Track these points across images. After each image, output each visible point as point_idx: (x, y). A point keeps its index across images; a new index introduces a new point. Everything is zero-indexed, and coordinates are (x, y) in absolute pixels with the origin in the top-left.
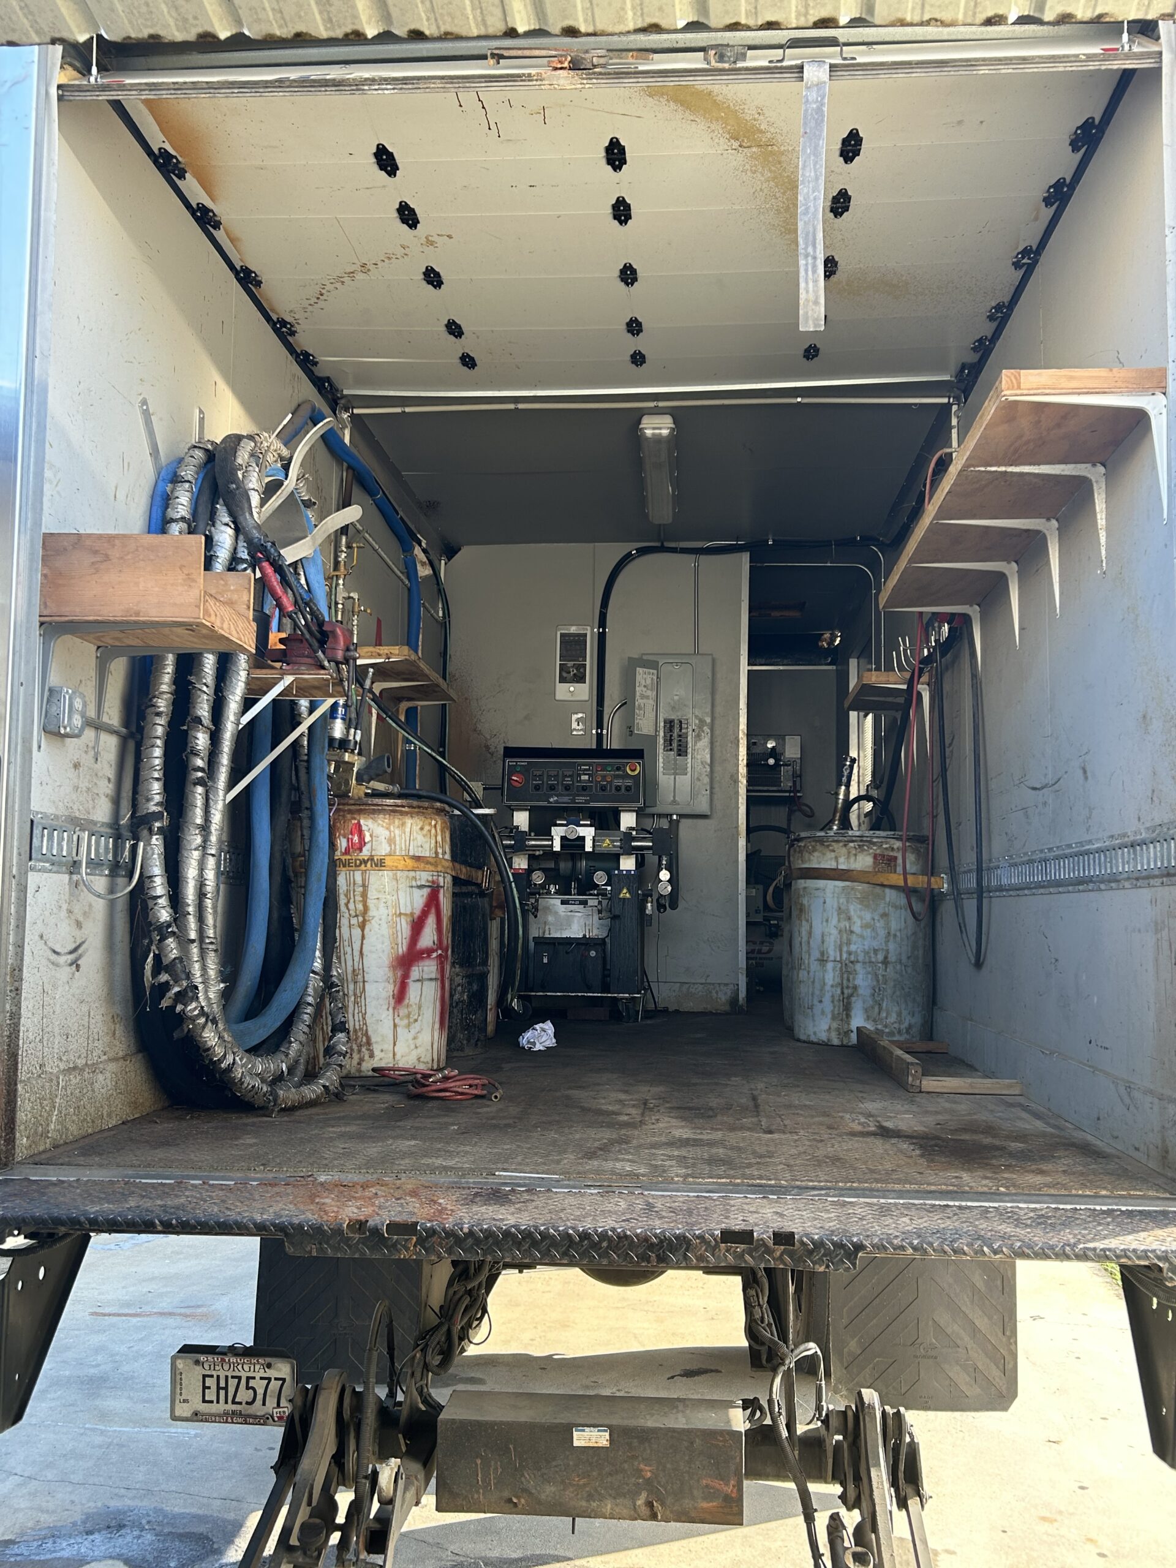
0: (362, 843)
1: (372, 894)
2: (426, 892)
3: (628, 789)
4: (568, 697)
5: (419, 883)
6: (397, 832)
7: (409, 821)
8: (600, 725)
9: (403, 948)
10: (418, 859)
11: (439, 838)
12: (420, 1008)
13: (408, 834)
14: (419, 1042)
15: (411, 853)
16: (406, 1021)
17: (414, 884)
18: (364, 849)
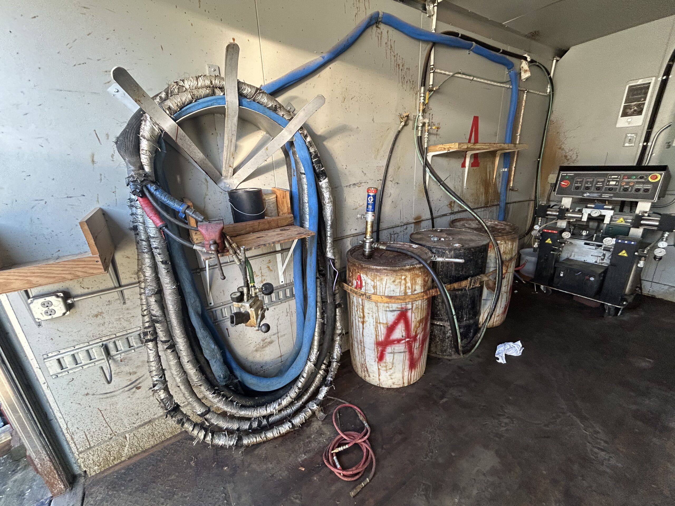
0: (361, 287)
1: (366, 311)
2: (396, 313)
3: (646, 190)
4: (627, 125)
5: (391, 309)
6: (378, 283)
7: (385, 278)
8: (647, 139)
9: (382, 338)
10: (390, 297)
11: (409, 285)
12: (393, 364)
13: (384, 284)
14: (393, 377)
15: (386, 294)
16: (384, 369)
17: (388, 309)
18: (362, 289)
